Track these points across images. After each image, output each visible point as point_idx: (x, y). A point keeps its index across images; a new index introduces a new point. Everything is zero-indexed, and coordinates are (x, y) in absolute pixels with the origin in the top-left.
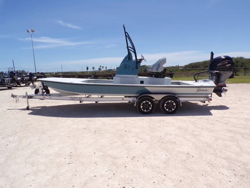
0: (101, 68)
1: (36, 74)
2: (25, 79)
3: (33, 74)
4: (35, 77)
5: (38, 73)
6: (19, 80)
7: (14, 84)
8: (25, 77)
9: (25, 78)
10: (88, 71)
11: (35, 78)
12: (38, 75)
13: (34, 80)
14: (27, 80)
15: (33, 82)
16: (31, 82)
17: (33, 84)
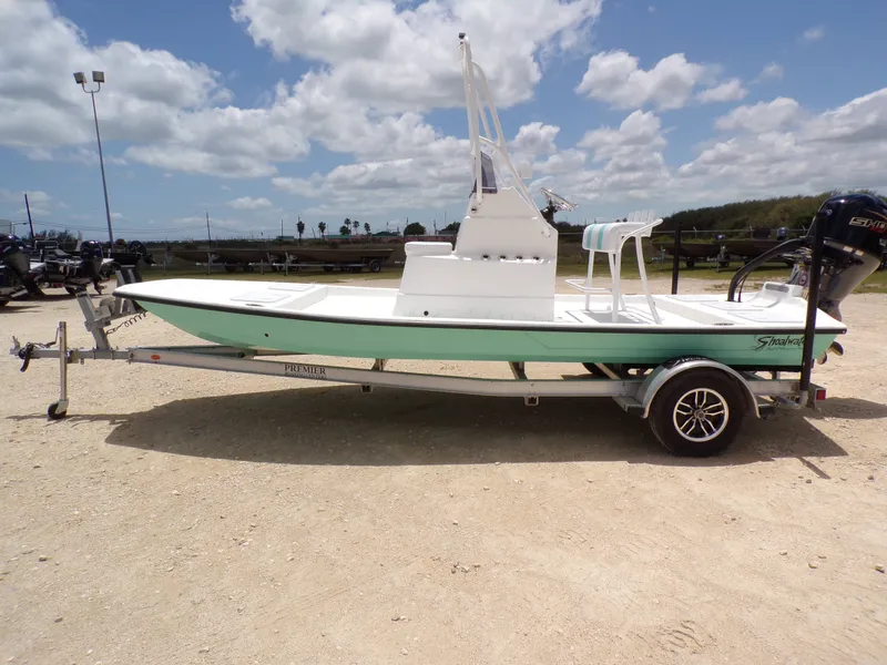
0: (351, 227)
1: (109, 245)
2: (61, 269)
3: (96, 245)
4: (106, 261)
5: (120, 242)
6: (36, 273)
7: (11, 289)
8: (64, 257)
9: (65, 262)
10: (304, 236)
11: (105, 265)
12: (119, 251)
13: (101, 272)
14: (72, 270)
15: (96, 281)
16: (88, 280)
17: (97, 288)
